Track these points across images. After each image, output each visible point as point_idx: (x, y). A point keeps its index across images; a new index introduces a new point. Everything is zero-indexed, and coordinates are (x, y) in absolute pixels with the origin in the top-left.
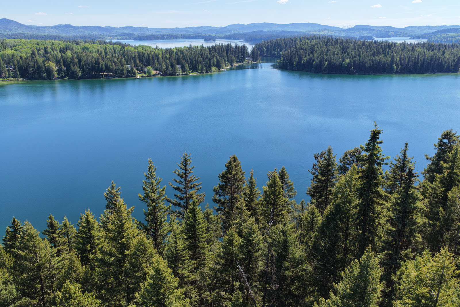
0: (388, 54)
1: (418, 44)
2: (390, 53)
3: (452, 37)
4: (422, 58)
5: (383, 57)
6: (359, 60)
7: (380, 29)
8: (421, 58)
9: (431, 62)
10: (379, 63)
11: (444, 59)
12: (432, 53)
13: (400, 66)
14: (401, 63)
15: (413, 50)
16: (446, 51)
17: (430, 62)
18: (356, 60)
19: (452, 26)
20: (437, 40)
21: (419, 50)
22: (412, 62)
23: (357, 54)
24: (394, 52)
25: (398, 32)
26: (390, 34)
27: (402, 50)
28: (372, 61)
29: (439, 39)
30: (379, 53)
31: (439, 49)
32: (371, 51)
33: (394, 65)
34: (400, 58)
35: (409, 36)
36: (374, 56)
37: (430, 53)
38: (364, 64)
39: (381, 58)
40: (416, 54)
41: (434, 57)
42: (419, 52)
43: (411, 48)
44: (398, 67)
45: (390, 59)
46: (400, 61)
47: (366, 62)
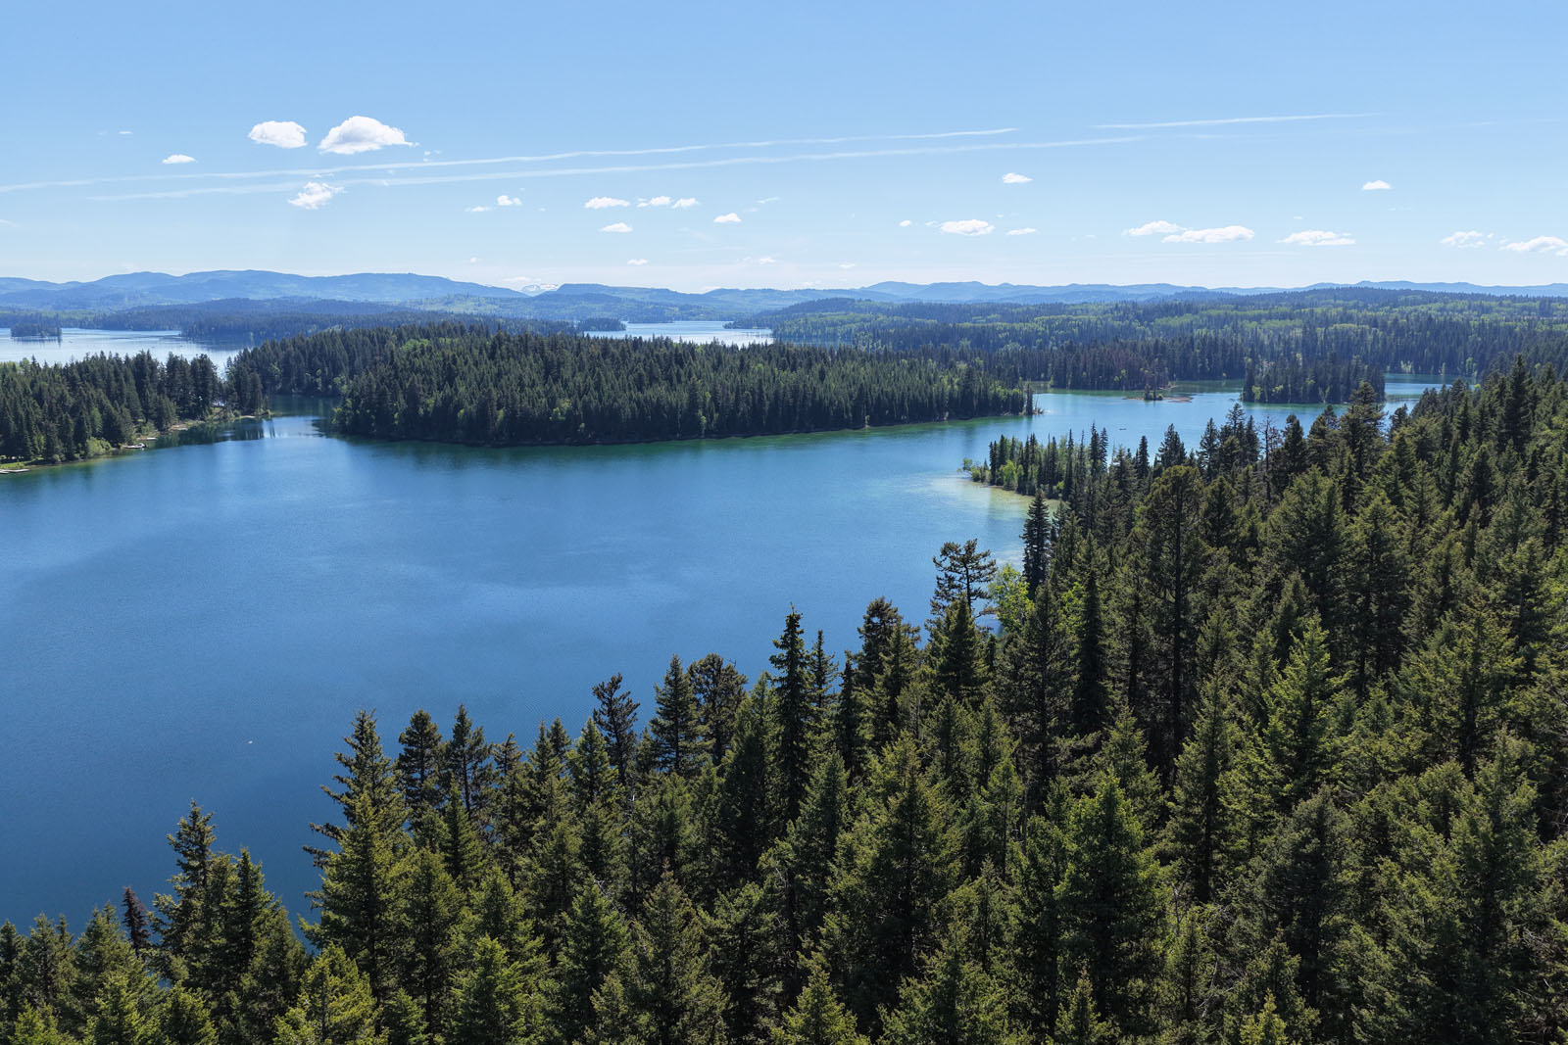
0: (679, 381)
1: (754, 347)
2: (683, 379)
3: (834, 325)
4: (771, 392)
5: (667, 390)
6: (600, 401)
8: (768, 391)
9: (795, 402)
10: (658, 407)
11: (825, 391)
12: (793, 376)
13: (716, 415)
14: (717, 405)
15: (743, 368)
16: (826, 368)
17: (791, 400)
18: (590, 402)
19: (830, 291)
20: (798, 331)
21: (758, 366)
22: (747, 402)
23: (592, 382)
24: (694, 376)
25: (691, 307)
26: (667, 313)
27: (715, 369)
28: (638, 403)
29: (802, 331)
30: (653, 379)
31: (810, 365)
32: (631, 372)
33: (700, 412)
34: (714, 393)
35: (722, 319)
36: (640, 389)
37: (787, 378)
38: (613, 413)
39: (659, 392)
40: (751, 380)
41: (801, 386)
42: (759, 372)
43: (738, 363)
44: (712, 417)
45: (686, 395)
46: (714, 399)
47: (620, 408)
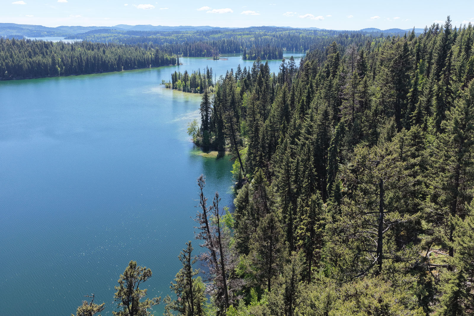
0: (47, 54)
1: (76, 43)
2: (49, 53)
4: (85, 58)
5: (42, 58)
6: (13, 62)
7: (30, 28)
9: (95, 61)
10: (39, 64)
11: (106, 58)
12: (93, 53)
13: (64, 67)
14: (64, 63)
15: (73, 49)
16: (105, 49)
17: (93, 61)
18: (9, 62)
20: (92, 40)
21: (79, 49)
22: (76, 62)
23: (8, 55)
24: (53, 52)
25: (51, 32)
26: (42, 34)
27: (62, 50)
28: (30, 63)
30: (35, 54)
31: (99, 49)
32: (26, 51)
33: (57, 66)
34: (62, 59)
35: (63, 36)
36: (30, 57)
37: (91, 53)
38: (20, 67)
39: (39, 58)
40: (77, 54)
41: (97, 56)
42: (79, 51)
43: (71, 48)
44: (62, 68)
45: (50, 60)
46: (62, 61)
47: (22, 65)
